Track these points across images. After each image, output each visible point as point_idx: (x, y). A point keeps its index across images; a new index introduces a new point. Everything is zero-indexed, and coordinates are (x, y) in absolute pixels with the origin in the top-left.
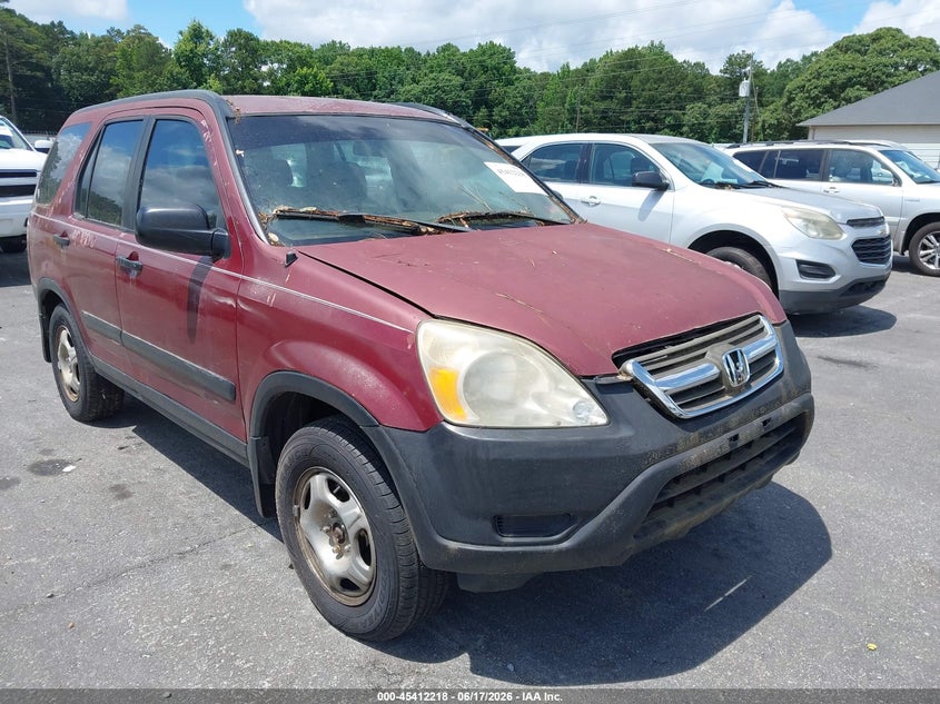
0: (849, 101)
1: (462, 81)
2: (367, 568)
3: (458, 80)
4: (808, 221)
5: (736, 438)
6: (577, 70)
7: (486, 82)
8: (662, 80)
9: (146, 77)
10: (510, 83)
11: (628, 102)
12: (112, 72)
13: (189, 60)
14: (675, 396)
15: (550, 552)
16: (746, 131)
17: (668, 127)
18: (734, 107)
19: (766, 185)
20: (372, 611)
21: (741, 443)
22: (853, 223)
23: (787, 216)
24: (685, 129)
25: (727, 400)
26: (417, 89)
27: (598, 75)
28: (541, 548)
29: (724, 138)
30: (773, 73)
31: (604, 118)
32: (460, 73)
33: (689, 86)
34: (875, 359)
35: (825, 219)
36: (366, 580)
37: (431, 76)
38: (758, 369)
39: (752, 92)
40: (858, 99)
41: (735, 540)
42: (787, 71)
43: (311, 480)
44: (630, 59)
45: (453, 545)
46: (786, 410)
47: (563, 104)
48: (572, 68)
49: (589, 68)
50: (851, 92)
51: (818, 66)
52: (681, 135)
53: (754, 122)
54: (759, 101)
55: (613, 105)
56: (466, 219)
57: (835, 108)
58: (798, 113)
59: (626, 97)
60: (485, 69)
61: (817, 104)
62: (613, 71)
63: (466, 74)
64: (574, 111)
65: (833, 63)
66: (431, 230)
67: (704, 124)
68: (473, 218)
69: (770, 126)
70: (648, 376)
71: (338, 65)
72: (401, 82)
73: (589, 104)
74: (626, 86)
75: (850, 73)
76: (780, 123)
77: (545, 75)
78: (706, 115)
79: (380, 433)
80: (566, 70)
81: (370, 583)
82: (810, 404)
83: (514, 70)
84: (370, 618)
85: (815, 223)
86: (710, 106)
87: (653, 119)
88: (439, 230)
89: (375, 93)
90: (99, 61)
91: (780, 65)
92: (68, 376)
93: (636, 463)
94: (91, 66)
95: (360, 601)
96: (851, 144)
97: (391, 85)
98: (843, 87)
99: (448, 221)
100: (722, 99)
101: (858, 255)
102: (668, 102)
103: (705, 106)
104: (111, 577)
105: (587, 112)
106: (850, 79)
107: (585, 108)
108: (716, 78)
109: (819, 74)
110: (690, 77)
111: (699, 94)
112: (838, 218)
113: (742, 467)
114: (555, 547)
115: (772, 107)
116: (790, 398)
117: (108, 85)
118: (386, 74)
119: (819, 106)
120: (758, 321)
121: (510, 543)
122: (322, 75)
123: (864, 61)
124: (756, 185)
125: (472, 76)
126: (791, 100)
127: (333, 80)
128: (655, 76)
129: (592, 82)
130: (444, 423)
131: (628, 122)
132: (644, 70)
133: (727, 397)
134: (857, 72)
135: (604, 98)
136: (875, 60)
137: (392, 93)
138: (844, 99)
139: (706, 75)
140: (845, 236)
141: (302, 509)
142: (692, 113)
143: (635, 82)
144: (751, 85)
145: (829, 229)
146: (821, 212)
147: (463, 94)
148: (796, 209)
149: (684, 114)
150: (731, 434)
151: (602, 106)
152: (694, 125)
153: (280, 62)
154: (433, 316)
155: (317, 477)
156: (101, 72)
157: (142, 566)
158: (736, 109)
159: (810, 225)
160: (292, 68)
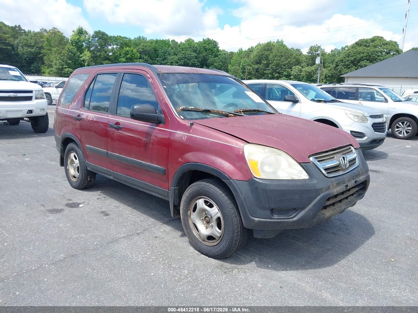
0: (361, 67)
1: (196, 55)
2: (220, 231)
3: (194, 54)
4: (355, 115)
5: (347, 186)
6: (246, 51)
7: (206, 56)
8: (282, 56)
9: (57, 50)
10: (216, 56)
11: (267, 65)
12: (42, 47)
13: (77, 43)
14: (325, 170)
15: (289, 221)
16: (319, 78)
17: (284, 76)
18: (313, 68)
19: (337, 101)
20: (222, 246)
21: (348, 188)
22: (372, 117)
23: (346, 114)
24: (292, 77)
25: (341, 173)
26: (176, 58)
27: (255, 53)
28: (286, 220)
29: (309, 81)
30: (329, 54)
31: (257, 72)
32: (195, 51)
33: (294, 59)
34: (382, 169)
35: (360, 115)
36: (219, 235)
37: (182, 52)
38: (351, 163)
39: (321, 62)
40: (365, 66)
41: (339, 229)
42: (334, 53)
43: (197, 201)
44: (268, 47)
45: (256, 219)
46: (361, 178)
47: (240, 65)
48: (243, 50)
49: (251, 50)
50: (362, 63)
51: (348, 52)
52: (290, 79)
53: (321, 75)
54: (324, 66)
55: (261, 66)
56: (243, 111)
57: (356, 69)
58: (340, 71)
59: (266, 63)
60: (206, 50)
61: (348, 67)
62: (261, 52)
63: (198, 52)
64: (244, 69)
65: (355, 50)
66: (232, 115)
67: (300, 75)
68: (245, 111)
69: (329, 76)
70: (317, 162)
71: (142, 46)
72: (169, 54)
73: (251, 66)
74: (267, 58)
75: (362, 55)
76: (332, 76)
77: (232, 53)
78: (301, 71)
79: (230, 182)
80: (241, 51)
81: (220, 237)
82: (368, 177)
83: (218, 51)
84: (221, 249)
85: (357, 116)
86: (302, 67)
87: (278, 73)
88: (235, 115)
89: (157, 59)
90: (36, 43)
91: (332, 51)
92: (72, 172)
93: (318, 192)
94: (32, 45)
95: (215, 244)
96: (367, 85)
97: (165, 56)
98: (359, 61)
99: (237, 112)
100: (308, 65)
101: (374, 129)
102: (285, 65)
103: (301, 67)
104: (115, 240)
105: (250, 69)
106: (362, 57)
107: (249, 67)
108: (305, 56)
109: (349, 55)
110: (294, 55)
111: (298, 62)
112: (366, 114)
113: (347, 198)
114: (291, 220)
115: (329, 68)
116: (362, 174)
117: (40, 53)
118: (163, 51)
119: (349, 68)
120: (350, 148)
121: (276, 218)
122: (135, 51)
123: (368, 50)
124: (332, 101)
125: (200, 53)
126: (337, 66)
127: (140, 53)
128: (279, 54)
129: (252, 56)
130: (254, 178)
131: (268, 74)
132: (274, 51)
133: (341, 172)
134: (365, 54)
135: (257, 63)
136: (372, 50)
137: (165, 59)
138: (360, 66)
139: (301, 54)
140: (369, 121)
141: (192, 212)
142: (295, 70)
143: (271, 57)
144: (321, 59)
145: (363, 119)
146: (360, 113)
147: (196, 60)
148: (350, 111)
149: (291, 71)
150: (346, 184)
151: (256, 66)
152: (296, 75)
153: (117, 45)
154: (249, 143)
155: (200, 200)
156: (37, 47)
157: (124, 237)
158: (314, 69)
159: (356, 117)
160: (122, 47)
